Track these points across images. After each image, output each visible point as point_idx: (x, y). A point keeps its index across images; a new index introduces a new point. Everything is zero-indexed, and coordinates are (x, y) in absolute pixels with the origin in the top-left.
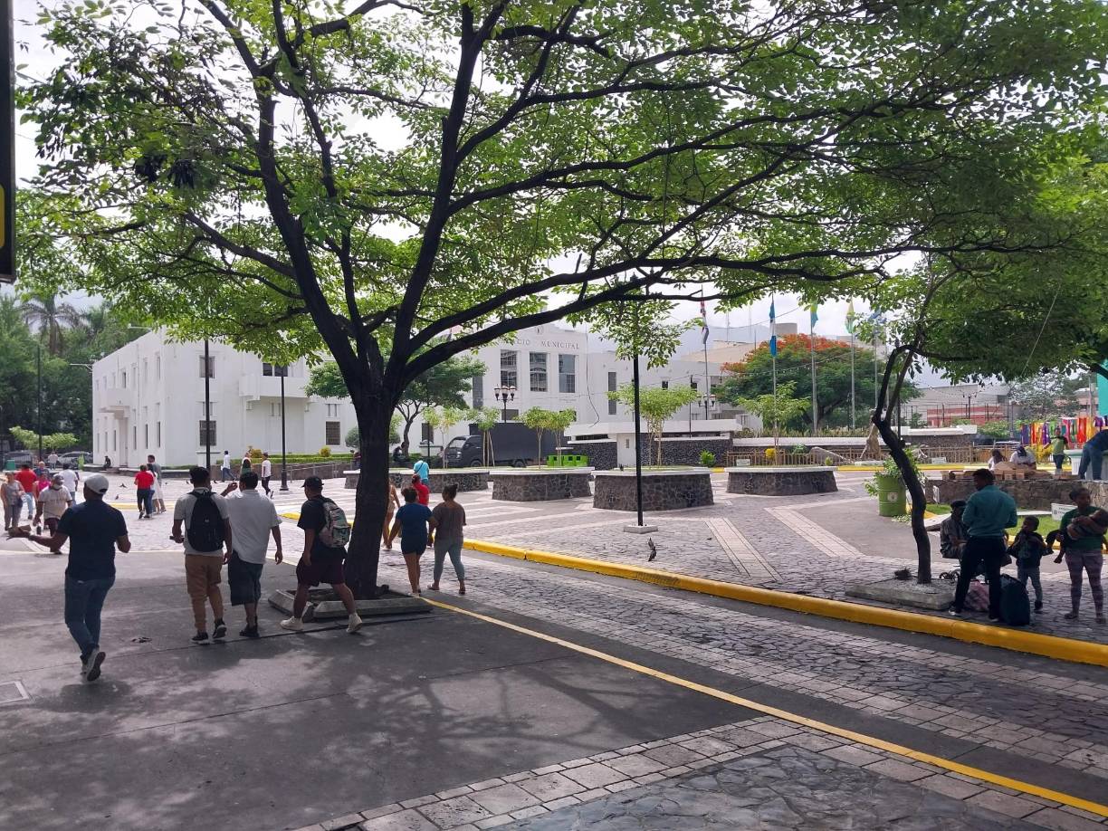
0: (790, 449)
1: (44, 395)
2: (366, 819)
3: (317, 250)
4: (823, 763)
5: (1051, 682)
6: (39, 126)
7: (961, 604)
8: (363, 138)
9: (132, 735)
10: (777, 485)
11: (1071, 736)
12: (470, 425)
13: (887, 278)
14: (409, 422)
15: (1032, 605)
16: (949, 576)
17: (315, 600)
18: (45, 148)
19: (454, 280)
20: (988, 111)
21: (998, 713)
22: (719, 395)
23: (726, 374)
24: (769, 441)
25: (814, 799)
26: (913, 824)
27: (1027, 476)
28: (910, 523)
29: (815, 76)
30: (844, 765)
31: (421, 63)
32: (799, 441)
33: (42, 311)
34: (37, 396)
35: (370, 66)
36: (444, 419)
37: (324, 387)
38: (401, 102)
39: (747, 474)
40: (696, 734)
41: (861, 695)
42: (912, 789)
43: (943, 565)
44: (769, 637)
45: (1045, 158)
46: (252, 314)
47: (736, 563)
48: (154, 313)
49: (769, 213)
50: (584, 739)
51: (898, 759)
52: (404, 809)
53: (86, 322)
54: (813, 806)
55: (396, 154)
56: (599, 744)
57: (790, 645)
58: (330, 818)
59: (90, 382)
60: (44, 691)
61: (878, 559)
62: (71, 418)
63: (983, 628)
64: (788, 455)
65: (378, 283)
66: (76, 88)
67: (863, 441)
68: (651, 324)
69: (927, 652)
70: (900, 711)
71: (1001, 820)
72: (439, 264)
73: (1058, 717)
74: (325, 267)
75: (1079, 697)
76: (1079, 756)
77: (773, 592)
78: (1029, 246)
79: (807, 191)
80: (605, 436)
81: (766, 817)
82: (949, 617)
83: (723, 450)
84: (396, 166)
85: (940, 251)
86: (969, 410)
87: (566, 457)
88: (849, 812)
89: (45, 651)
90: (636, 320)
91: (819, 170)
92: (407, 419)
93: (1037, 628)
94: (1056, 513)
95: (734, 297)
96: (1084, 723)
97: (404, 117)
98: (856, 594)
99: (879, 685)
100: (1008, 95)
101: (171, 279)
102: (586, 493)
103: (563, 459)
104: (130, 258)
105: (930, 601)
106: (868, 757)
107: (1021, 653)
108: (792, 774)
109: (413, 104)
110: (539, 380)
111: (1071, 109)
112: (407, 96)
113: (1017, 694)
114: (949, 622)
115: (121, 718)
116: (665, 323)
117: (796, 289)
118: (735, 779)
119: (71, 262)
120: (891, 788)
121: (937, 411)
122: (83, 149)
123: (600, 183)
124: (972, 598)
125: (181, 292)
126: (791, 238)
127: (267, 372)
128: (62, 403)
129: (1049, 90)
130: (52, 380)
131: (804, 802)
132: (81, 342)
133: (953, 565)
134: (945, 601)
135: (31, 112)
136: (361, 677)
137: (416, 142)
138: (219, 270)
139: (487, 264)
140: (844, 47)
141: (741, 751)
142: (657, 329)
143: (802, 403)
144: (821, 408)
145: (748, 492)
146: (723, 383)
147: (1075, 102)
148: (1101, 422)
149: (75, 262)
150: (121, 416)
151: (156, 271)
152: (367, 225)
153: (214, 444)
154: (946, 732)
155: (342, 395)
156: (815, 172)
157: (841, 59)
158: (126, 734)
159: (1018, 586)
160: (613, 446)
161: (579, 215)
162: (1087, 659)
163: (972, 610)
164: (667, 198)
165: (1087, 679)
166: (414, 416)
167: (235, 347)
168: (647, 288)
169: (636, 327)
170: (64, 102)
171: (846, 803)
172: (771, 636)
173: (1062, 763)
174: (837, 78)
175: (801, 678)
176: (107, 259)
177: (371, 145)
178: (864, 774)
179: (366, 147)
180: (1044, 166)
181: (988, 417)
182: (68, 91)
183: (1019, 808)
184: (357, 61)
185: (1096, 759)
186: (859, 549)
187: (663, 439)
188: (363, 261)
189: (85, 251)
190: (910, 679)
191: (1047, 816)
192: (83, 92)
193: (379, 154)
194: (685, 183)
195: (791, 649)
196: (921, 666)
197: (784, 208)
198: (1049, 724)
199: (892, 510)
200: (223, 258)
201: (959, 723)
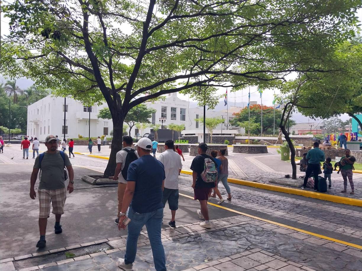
0: (253, 140)
1: (11, 116)
2: (109, 241)
3: (102, 67)
4: (259, 229)
5: (333, 209)
6: (10, 19)
7: (305, 185)
8: (118, 30)
9: (33, 215)
10: (249, 150)
11: (338, 224)
12: (151, 130)
13: (285, 81)
14: (131, 128)
15: (328, 186)
16: (302, 177)
17: (97, 178)
18: (12, 27)
19: (146, 78)
20: (319, 25)
21: (315, 217)
22: (232, 123)
23: (234, 116)
24: (247, 138)
25: (255, 239)
26: (286, 246)
27: (328, 148)
28: (291, 163)
29: (264, 13)
30: (266, 229)
31: (137, 7)
32: (256, 138)
33: (11, 89)
34: (9, 117)
35: (121, 7)
36: (142, 126)
37: (104, 115)
38: (130, 19)
39: (239, 146)
40: (218, 220)
41: (272, 211)
42: (287, 237)
43: (300, 174)
44: (244, 194)
45: (337, 41)
46: (80, 87)
47: (234, 172)
48: (48, 86)
49: (249, 58)
50: (182, 220)
51: (283, 229)
52: (122, 238)
53: (26, 93)
54: (254, 240)
55: (128, 36)
56: (187, 221)
57: (251, 196)
58: (97, 240)
59: (27, 113)
60: (5, 202)
61: (280, 173)
62: (20, 124)
63: (312, 193)
64: (253, 142)
65: (121, 79)
66: (23, 6)
67: (277, 138)
68: (210, 95)
69: (294, 200)
70: (284, 216)
71: (314, 245)
72: (141, 73)
73: (334, 218)
74: (104, 73)
75: (342, 213)
76: (341, 229)
77: (246, 181)
78: (331, 70)
79: (261, 52)
80: (194, 134)
81: (239, 243)
82: (302, 189)
83: (232, 140)
84: (128, 40)
85: (303, 71)
86: (311, 130)
87: (182, 141)
88: (266, 242)
89: (6, 191)
90: (205, 94)
91: (265, 45)
92: (130, 127)
93: (329, 193)
94: (337, 160)
95: (236, 87)
96: (343, 220)
97: (132, 24)
98: (272, 182)
99: (278, 208)
100: (325, 19)
101: (54, 74)
102: (187, 151)
103: (180, 141)
104: (41, 67)
105: (295, 184)
106: (274, 227)
107: (323, 201)
108: (249, 232)
109: (135, 20)
110: (174, 116)
111: (345, 25)
112: (133, 17)
113: (321, 212)
114: (302, 191)
115: (31, 210)
116: (214, 95)
117: (256, 85)
118: (230, 232)
119: (21, 68)
120: (280, 236)
121: (301, 131)
122: (25, 27)
123: (194, 46)
124: (309, 183)
125: (57, 79)
126: (255, 68)
127: (85, 110)
128: (17, 119)
129: (339, 18)
130: (14, 111)
131: (252, 239)
132: (24, 99)
133: (303, 174)
134: (300, 184)
135: (7, 14)
136: (110, 201)
137: (135, 32)
138: (70, 72)
139: (157, 73)
140: (274, 4)
141: (233, 225)
142: (211, 97)
143: (257, 124)
144: (264, 128)
145: (239, 152)
146: (233, 119)
147: (347, 22)
148: (353, 135)
149: (22, 68)
150: (36, 124)
151: (49, 72)
152: (118, 59)
153: (67, 133)
154: (298, 222)
155: (109, 118)
156: (264, 45)
157: (273, 8)
158: (32, 215)
159: (324, 180)
160: (197, 137)
161: (187, 58)
162: (345, 203)
163: (309, 187)
164: (216, 52)
165: (344, 208)
166: (133, 126)
167: (74, 99)
168: (209, 83)
169: (205, 96)
170: (19, 11)
171: (265, 240)
172: (244, 193)
173: (335, 231)
174: (271, 14)
175: (253, 206)
176: (33, 67)
177: (120, 32)
178: (272, 232)
179: (119, 33)
180: (336, 43)
181: (317, 133)
182: (20, 7)
183: (321, 242)
184: (117, 5)
185: (346, 230)
186: (274, 169)
187: (213, 136)
188: (117, 71)
189: (26, 64)
190: (288, 207)
191: (330, 245)
192: (25, 8)
193: (123, 35)
194: (222, 47)
195: (251, 197)
196: (292, 203)
197: (253, 57)
198: (331, 220)
199: (285, 158)
200: (71, 68)
201: (302, 219)
